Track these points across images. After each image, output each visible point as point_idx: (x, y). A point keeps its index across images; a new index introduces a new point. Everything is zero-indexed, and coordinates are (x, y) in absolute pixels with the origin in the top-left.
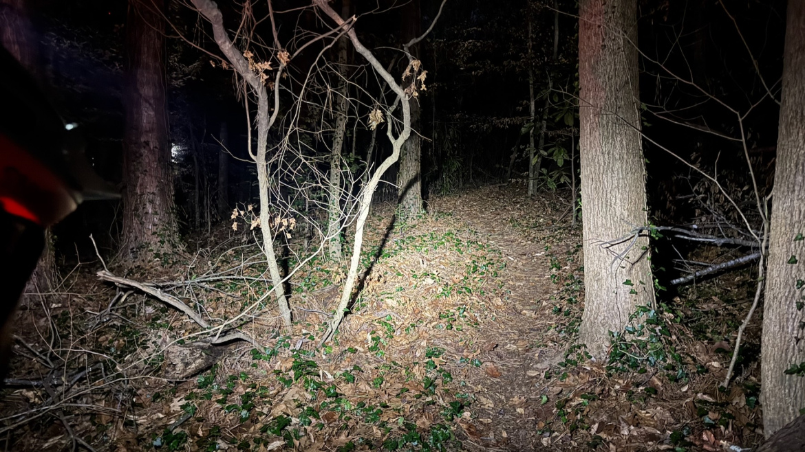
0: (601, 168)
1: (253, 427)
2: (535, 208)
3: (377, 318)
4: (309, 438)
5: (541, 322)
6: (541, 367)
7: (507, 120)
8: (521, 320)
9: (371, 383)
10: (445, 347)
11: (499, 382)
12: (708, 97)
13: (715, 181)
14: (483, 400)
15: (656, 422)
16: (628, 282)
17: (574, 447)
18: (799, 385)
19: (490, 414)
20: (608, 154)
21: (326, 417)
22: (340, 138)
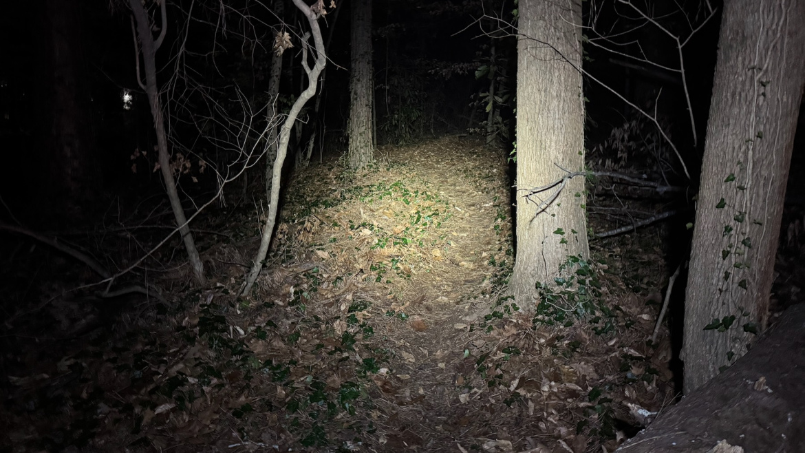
0: (537, 106)
1: (145, 389)
2: (491, 158)
3: (303, 270)
4: (205, 401)
5: (478, 273)
6: (469, 320)
7: (466, 65)
8: (459, 271)
9: (286, 339)
10: (372, 300)
11: (425, 336)
12: (646, 20)
13: (655, 120)
14: (404, 354)
15: (578, 377)
16: (559, 231)
17: (492, 404)
18: (720, 341)
19: (409, 369)
20: (545, 91)
21: (228, 377)
22: (277, 76)
